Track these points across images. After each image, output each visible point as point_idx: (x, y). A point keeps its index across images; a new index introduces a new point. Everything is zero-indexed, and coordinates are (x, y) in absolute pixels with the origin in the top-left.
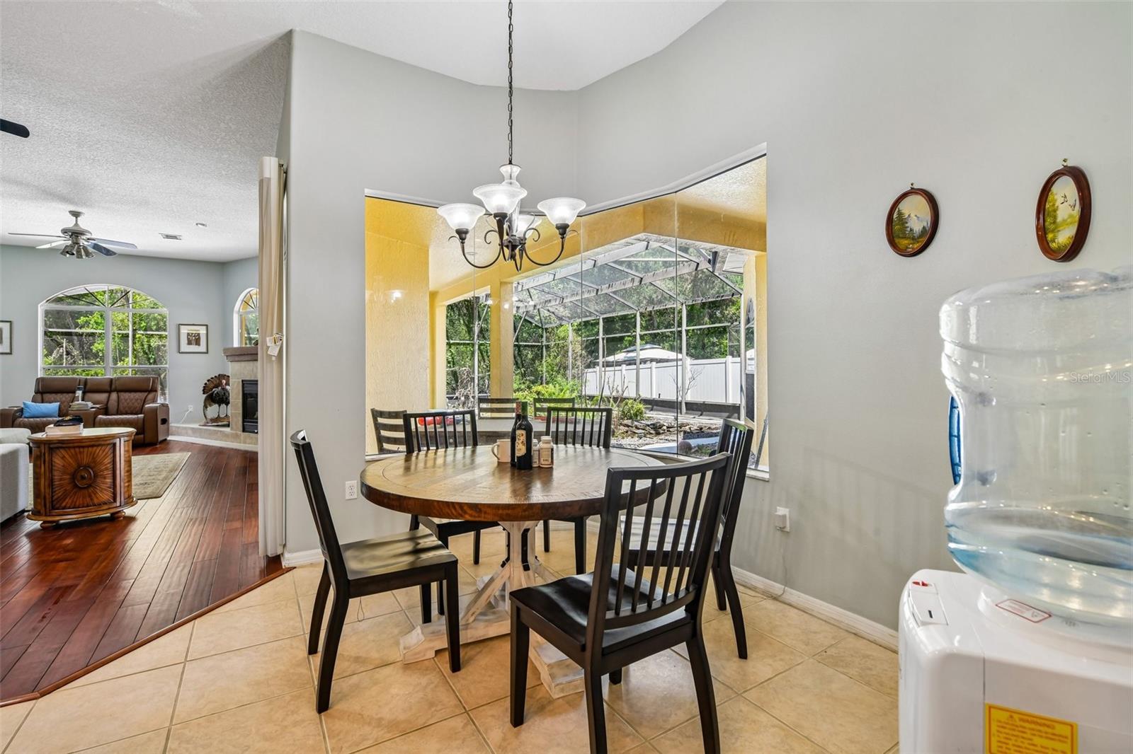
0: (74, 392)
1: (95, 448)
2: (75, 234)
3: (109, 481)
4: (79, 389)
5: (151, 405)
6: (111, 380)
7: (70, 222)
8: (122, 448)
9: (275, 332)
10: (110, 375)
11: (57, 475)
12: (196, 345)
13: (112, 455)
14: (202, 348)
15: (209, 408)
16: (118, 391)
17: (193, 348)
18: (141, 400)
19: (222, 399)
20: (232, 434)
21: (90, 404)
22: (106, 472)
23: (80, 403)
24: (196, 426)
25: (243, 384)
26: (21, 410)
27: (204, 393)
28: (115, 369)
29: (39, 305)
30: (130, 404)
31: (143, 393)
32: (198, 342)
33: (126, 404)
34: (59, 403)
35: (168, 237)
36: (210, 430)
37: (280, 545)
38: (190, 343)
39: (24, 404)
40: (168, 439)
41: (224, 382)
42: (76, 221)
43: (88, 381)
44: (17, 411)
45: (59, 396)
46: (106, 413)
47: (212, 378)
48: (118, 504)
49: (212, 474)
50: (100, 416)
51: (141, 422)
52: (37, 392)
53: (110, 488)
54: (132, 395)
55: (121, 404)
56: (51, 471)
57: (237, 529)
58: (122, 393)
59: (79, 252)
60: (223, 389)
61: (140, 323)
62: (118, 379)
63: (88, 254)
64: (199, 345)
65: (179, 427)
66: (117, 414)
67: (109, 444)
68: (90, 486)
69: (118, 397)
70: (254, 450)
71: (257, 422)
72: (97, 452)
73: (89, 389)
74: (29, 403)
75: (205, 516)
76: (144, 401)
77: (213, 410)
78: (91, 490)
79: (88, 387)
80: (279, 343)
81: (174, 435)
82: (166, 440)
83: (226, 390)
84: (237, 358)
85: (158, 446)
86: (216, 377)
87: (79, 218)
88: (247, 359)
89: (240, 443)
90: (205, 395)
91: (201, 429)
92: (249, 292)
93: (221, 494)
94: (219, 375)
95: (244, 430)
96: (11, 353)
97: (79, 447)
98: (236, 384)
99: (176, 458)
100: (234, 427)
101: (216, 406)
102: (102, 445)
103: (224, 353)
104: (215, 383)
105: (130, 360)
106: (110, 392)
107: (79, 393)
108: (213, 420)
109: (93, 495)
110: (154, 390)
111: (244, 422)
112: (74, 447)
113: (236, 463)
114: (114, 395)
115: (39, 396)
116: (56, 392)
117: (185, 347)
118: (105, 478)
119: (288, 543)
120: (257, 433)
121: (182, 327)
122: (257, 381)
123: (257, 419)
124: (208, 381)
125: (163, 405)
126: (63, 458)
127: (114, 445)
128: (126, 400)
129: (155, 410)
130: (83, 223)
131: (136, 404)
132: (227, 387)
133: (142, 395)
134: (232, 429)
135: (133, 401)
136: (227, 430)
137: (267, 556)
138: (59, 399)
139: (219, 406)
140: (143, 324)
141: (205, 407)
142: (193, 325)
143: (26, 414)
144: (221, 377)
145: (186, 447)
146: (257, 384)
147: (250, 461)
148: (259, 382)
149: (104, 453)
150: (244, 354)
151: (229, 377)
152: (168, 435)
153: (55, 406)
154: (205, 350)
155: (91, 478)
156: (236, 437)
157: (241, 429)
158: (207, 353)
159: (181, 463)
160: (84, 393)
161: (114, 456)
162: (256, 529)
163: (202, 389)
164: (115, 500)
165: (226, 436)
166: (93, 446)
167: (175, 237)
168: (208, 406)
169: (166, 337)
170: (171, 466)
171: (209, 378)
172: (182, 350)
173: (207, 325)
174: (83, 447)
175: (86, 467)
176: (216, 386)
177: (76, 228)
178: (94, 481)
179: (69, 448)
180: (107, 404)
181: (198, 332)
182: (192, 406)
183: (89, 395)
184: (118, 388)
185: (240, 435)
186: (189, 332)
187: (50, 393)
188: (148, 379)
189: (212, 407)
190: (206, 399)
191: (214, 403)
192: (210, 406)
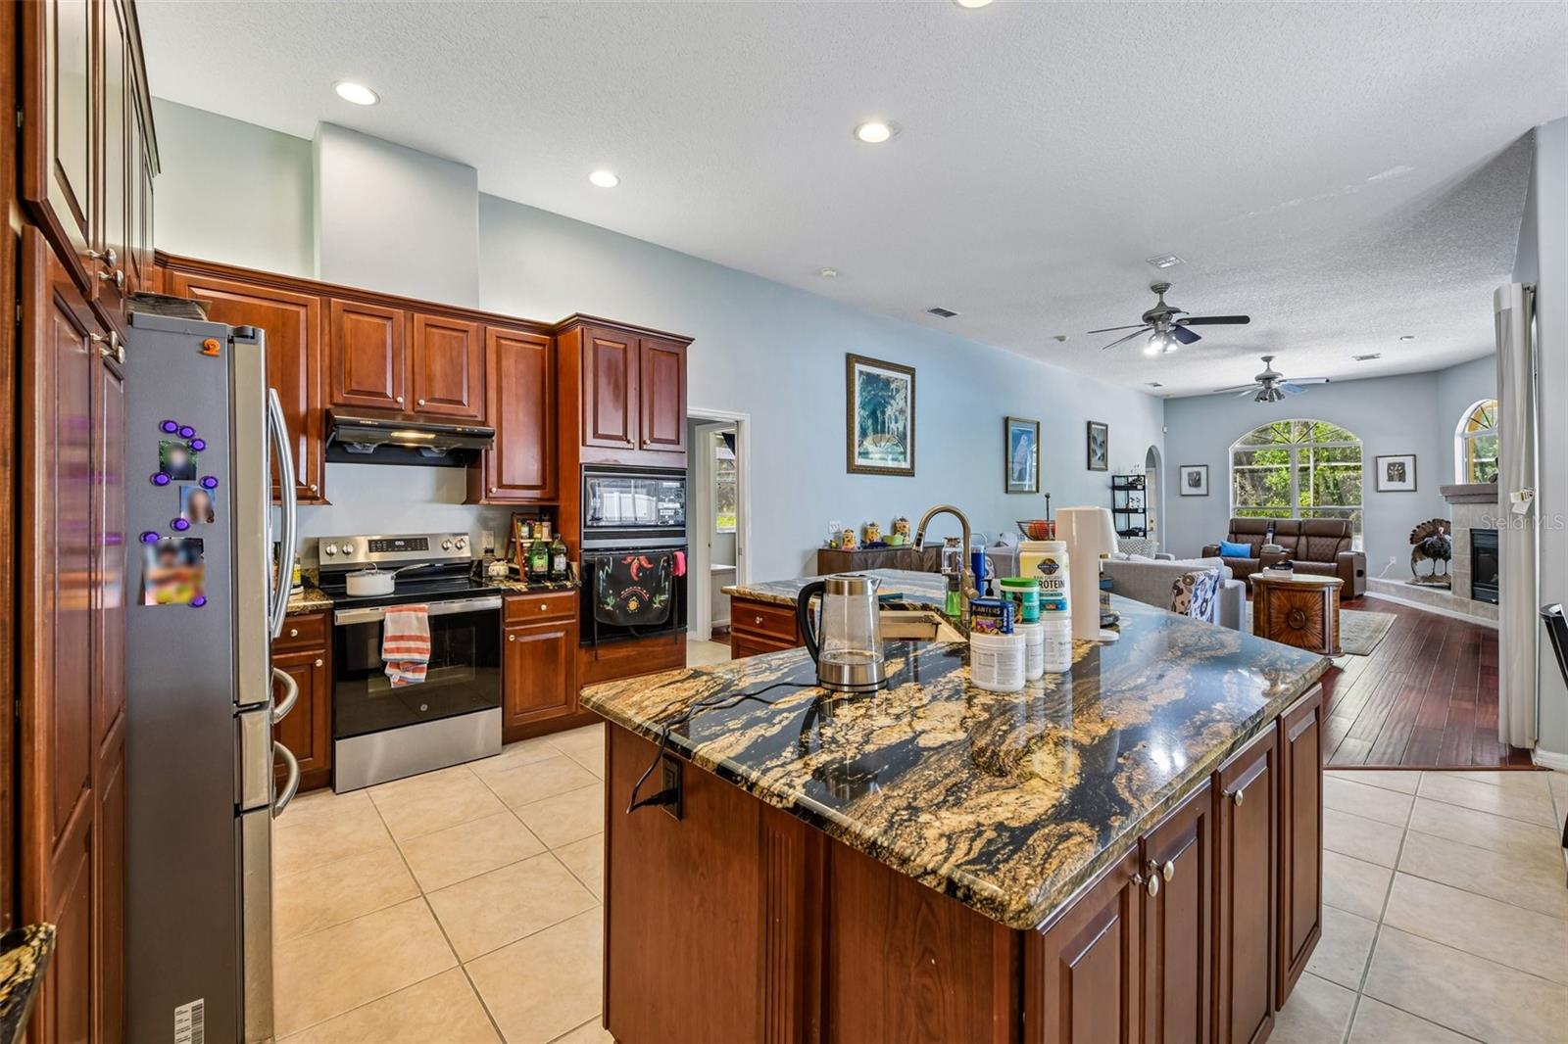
0: (1265, 534)
1: (1306, 594)
2: (1267, 379)
3: (1319, 627)
4: (1270, 531)
5: (1345, 553)
6: (1300, 523)
7: (1261, 369)
8: (1331, 598)
9: (1522, 485)
10: (1298, 517)
11: (1274, 612)
12: (1400, 480)
13: (1321, 603)
14: (1409, 484)
15: (1419, 562)
16: (1308, 535)
17: (1397, 485)
18: (1333, 547)
19: (1440, 552)
20: (1455, 599)
21: (1281, 548)
22: (1316, 618)
23: (1271, 546)
24: (1401, 583)
25: (1472, 535)
26: (1220, 549)
27: (1412, 543)
29: (1230, 448)
30: (1321, 551)
31: (1335, 539)
32: (1402, 477)
33: (1315, 550)
34: (1250, 545)
35: (1362, 358)
36: (1422, 591)
37: (1530, 738)
38: (1391, 478)
39: (1223, 540)
40: (1365, 594)
41: (1442, 529)
42: (1268, 365)
43: (1278, 523)
44: (1217, 549)
45: (1250, 537)
46: (1296, 559)
47: (1424, 524)
48: (1327, 652)
49: (1427, 646)
51: (1340, 571)
52: (1231, 532)
53: (1320, 634)
54: (1323, 540)
55: (1311, 551)
56: (1269, 608)
57: (1467, 710)
58: (1312, 538)
59: (1271, 396)
60: (1441, 539)
61: (1322, 454)
62: (1307, 523)
63: (1280, 397)
64: (1404, 481)
65: (1377, 583)
66: (1307, 560)
67: (1319, 592)
68: (1302, 628)
69: (1308, 542)
70: (1494, 627)
71: (1497, 589)
72: (1309, 597)
73: (1279, 531)
74: (1225, 542)
75: (1424, 686)
76: (1336, 549)
77: (1426, 566)
78: (1302, 632)
79: (1278, 529)
80: (1528, 500)
81: (1372, 591)
82: (1362, 595)
83: (1445, 540)
84: (1461, 500)
85: (1354, 601)
86: (1429, 522)
87: (1271, 363)
88: (1477, 501)
89: (1468, 613)
90: (1414, 546)
91: (1408, 588)
92: (1479, 406)
93: (1443, 669)
94: (1434, 520)
95: (1474, 597)
96: (1207, 495)
97: (1292, 590)
98: (1460, 536)
99: (1380, 618)
100: (1458, 591)
101: (1429, 561)
102: (1313, 592)
103: (1443, 493)
104: (1428, 530)
106: (1299, 535)
107: (1270, 536)
108: (1425, 579)
109: (1304, 637)
110: (1347, 536)
111: (1473, 585)
112: (1289, 590)
113: (1463, 638)
114: (1303, 540)
115: (1233, 536)
116: (1248, 533)
117: (1384, 484)
118: (1315, 624)
119: (1541, 740)
120: (1497, 603)
121: (1380, 459)
122: (1497, 531)
123: (1497, 583)
124: (1418, 527)
125: (1359, 554)
126: (1279, 598)
127: (1324, 593)
128: (1316, 546)
129: (1350, 560)
130: (1275, 367)
131: (1327, 551)
132: (1447, 537)
133: (1335, 541)
134: (1454, 593)
135: (1325, 547)
136: (1448, 593)
137: (1510, 746)
138: (1252, 540)
139: (1435, 561)
141: (1414, 560)
142: (1396, 456)
143: (1223, 553)
144: (1436, 523)
145: (1389, 607)
146: (1497, 536)
147: (1485, 643)
148: (1499, 533)
149: (1315, 600)
150: (1474, 495)
151: (1448, 522)
152: (1365, 590)
153: (1248, 546)
154: (1412, 488)
155: (1302, 621)
156: (1461, 605)
157: (1470, 595)
158: (1416, 491)
159: (1386, 625)
160: (1274, 536)
161: (1324, 604)
162: (1495, 717)
163: (1409, 537)
164: (1324, 648)
165: (1445, 601)
166: (1303, 591)
167: (1372, 357)
168: (1418, 559)
169: (1358, 469)
170: (1374, 626)
171: (1419, 524)
172: (1381, 488)
173: (1415, 455)
174: (1297, 591)
175: (1299, 610)
176: (1430, 535)
177: (1268, 374)
178: (1306, 624)
179: (1284, 590)
180: (1296, 548)
181: (1402, 465)
182: (1394, 558)
183: (1278, 538)
184: (1308, 532)
185: (1468, 602)
186: (1390, 465)
187: (1243, 533)
188: (1341, 523)
189: (1424, 561)
190: (1415, 551)
191: (1428, 556)
192: (1421, 559)
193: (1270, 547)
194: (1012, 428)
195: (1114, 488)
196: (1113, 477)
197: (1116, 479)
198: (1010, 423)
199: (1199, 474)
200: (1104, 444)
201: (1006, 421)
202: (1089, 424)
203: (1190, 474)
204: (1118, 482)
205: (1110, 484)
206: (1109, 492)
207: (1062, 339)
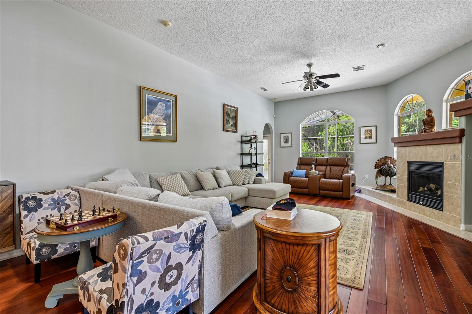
0: (311, 165)
1: (300, 247)
3: (313, 289)
4: (313, 164)
5: (346, 175)
6: (327, 159)
8: (327, 251)
10: (327, 157)
12: (370, 138)
13: (316, 259)
14: (373, 140)
15: (379, 178)
16: (330, 165)
17: (368, 141)
18: (341, 171)
19: (389, 173)
20: (398, 200)
21: (317, 172)
22: (310, 278)
24: (370, 188)
25: (409, 165)
26: (292, 173)
27: (375, 169)
28: (330, 154)
29: (300, 125)
30: (336, 173)
31: (342, 167)
33: (334, 173)
34: (305, 171)
35: (356, 69)
36: (381, 194)
38: (366, 137)
39: (293, 170)
40: (355, 195)
41: (389, 161)
42: (310, 69)
43: (318, 160)
44: (290, 173)
46: (325, 178)
47: (380, 159)
50: (322, 179)
51: (341, 184)
52: (298, 164)
53: (314, 297)
54: (337, 168)
55: (331, 173)
58: (332, 167)
59: (311, 87)
60: (389, 166)
61: (340, 133)
62: (331, 158)
63: (315, 87)
64: (372, 138)
65: (361, 189)
66: (330, 178)
67: (313, 245)
68: (295, 291)
69: (330, 169)
72: (302, 252)
73: (318, 163)
74: (295, 170)
76: (343, 172)
77: (382, 180)
78: (296, 295)
79: (317, 162)
81: (358, 193)
82: (354, 195)
83: (391, 167)
84: (403, 145)
86: (383, 158)
87: (312, 68)
89: (405, 209)
90: (377, 170)
91: (374, 191)
92: (406, 99)
94: (385, 157)
95: (409, 199)
96: (291, 147)
97: (286, 243)
98: (401, 165)
99: (363, 217)
100: (400, 195)
101: (383, 177)
102: (307, 245)
104: (382, 162)
105: (336, 150)
106: (327, 166)
107: (313, 166)
108: (382, 187)
109: (298, 303)
110: (348, 166)
111: (409, 193)
112: (282, 242)
114: (328, 167)
115: (299, 166)
117: (363, 140)
118: (309, 285)
121: (362, 128)
124: (378, 160)
125: (352, 175)
126: (273, 252)
127: (320, 246)
128: (334, 171)
129: (348, 178)
131: (339, 173)
132: (393, 166)
133: (342, 168)
134: (398, 196)
135: (337, 171)
136: (394, 196)
138: (306, 168)
139: (386, 177)
140: (341, 133)
141: (377, 178)
142: (368, 126)
143: (294, 175)
144: (386, 158)
149: (309, 255)
151: (393, 158)
154: (375, 142)
155: (295, 282)
156: (401, 204)
157: (407, 198)
159: (369, 225)
160: (316, 165)
161: (319, 260)
163: (374, 165)
164: (319, 313)
165: (392, 201)
166: (298, 245)
168: (378, 177)
169: (353, 137)
170: (362, 227)
171: (379, 159)
172: (362, 142)
173: (376, 126)
174: (289, 244)
175: (292, 267)
176: (384, 164)
177: (310, 73)
178: (299, 286)
179: (277, 241)
180: (325, 172)
181: (371, 130)
182: (367, 175)
183: (318, 167)
184: (330, 164)
185: (406, 202)
186: (366, 131)
187: (303, 165)
188: (345, 159)
189: (381, 177)
190: (377, 173)
191: (383, 175)
192: (380, 177)
193: (313, 172)
194: (148, 96)
195: (242, 142)
196: (242, 136)
197: (243, 137)
198: (144, 91)
199: (288, 137)
200: (235, 118)
201: (141, 90)
202: (224, 105)
203: (284, 137)
204: (244, 139)
205: (240, 140)
206: (239, 145)
207: (165, 24)
